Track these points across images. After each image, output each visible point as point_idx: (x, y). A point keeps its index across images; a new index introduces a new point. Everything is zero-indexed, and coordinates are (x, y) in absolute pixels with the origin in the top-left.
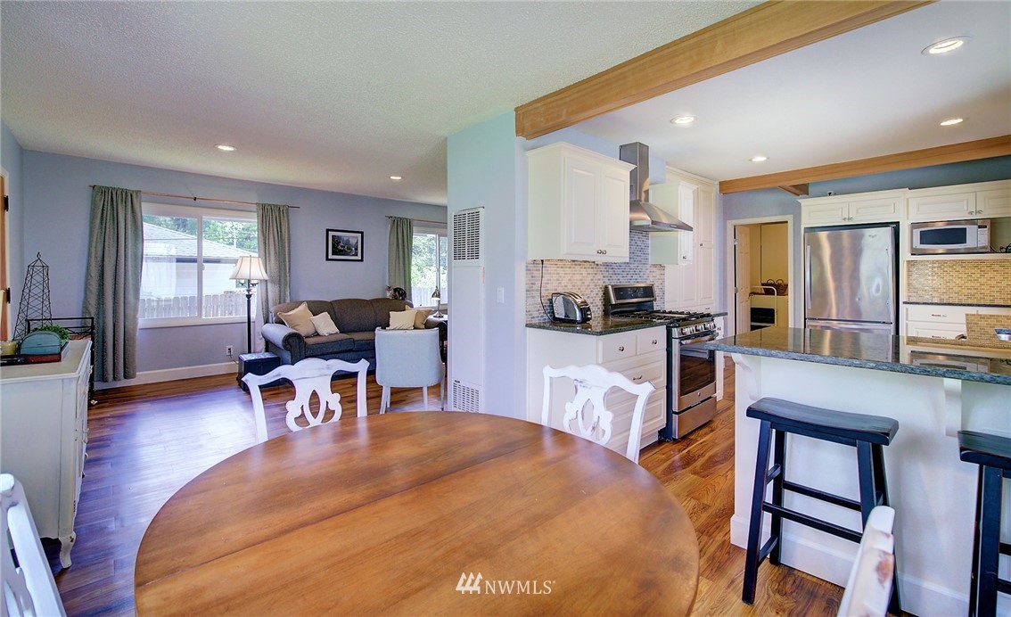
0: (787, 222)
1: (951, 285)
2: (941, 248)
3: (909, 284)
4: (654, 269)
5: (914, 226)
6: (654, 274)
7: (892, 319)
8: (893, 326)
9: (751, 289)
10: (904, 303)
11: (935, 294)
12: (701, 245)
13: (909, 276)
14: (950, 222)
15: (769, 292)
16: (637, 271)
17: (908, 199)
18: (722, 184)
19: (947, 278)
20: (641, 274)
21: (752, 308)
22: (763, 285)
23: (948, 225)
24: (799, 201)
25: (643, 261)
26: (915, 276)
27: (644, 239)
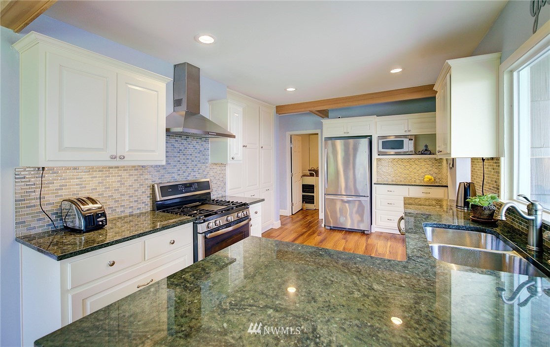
0: (317, 134)
1: (397, 172)
2: (392, 151)
3: (377, 172)
4: (215, 167)
5: (380, 137)
6: (215, 170)
7: (369, 194)
8: (369, 198)
9: (302, 173)
10: (375, 184)
11: (389, 177)
12: (262, 147)
13: (377, 167)
14: (397, 137)
15: (312, 175)
16: (196, 169)
17: (376, 123)
18: (277, 107)
19: (395, 168)
20: (200, 171)
21: (303, 185)
22: (309, 170)
23: (396, 138)
24: (322, 121)
25: (202, 161)
26: (380, 167)
27: (204, 143)
